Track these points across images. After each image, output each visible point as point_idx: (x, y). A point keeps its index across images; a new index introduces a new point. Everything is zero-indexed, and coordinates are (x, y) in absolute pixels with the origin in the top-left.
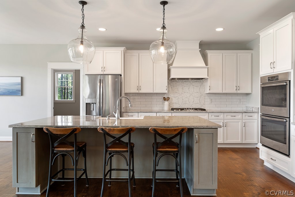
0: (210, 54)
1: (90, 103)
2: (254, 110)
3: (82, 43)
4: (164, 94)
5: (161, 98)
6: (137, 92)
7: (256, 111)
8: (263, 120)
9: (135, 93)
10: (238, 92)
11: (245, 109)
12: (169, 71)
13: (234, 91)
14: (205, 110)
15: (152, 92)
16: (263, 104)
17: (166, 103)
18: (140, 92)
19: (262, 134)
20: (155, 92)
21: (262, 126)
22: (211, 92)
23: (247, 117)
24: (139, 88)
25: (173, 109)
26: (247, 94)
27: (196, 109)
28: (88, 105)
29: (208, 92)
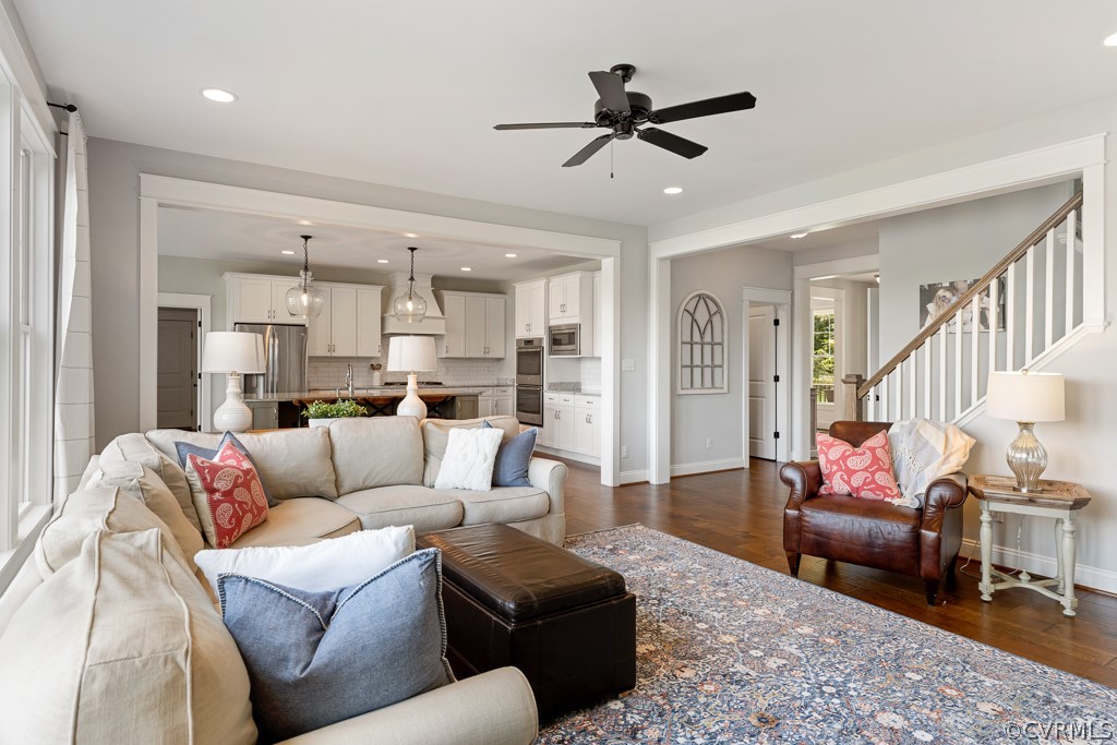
0: (448, 296)
1: (252, 375)
2: (509, 383)
3: (305, 291)
4: (371, 358)
5: (365, 367)
6: (329, 354)
7: (510, 383)
8: (518, 390)
9: (324, 357)
10: (487, 356)
11: (495, 383)
12: (383, 320)
13: (481, 355)
14: (441, 384)
15: (354, 355)
16: (519, 372)
17: (377, 374)
18: (334, 354)
19: (518, 410)
20: (359, 355)
21: (518, 399)
22: (448, 355)
23: (499, 393)
24: (331, 348)
25: (386, 384)
26: (499, 360)
27: (428, 383)
28: (248, 378)
29: (444, 356)
